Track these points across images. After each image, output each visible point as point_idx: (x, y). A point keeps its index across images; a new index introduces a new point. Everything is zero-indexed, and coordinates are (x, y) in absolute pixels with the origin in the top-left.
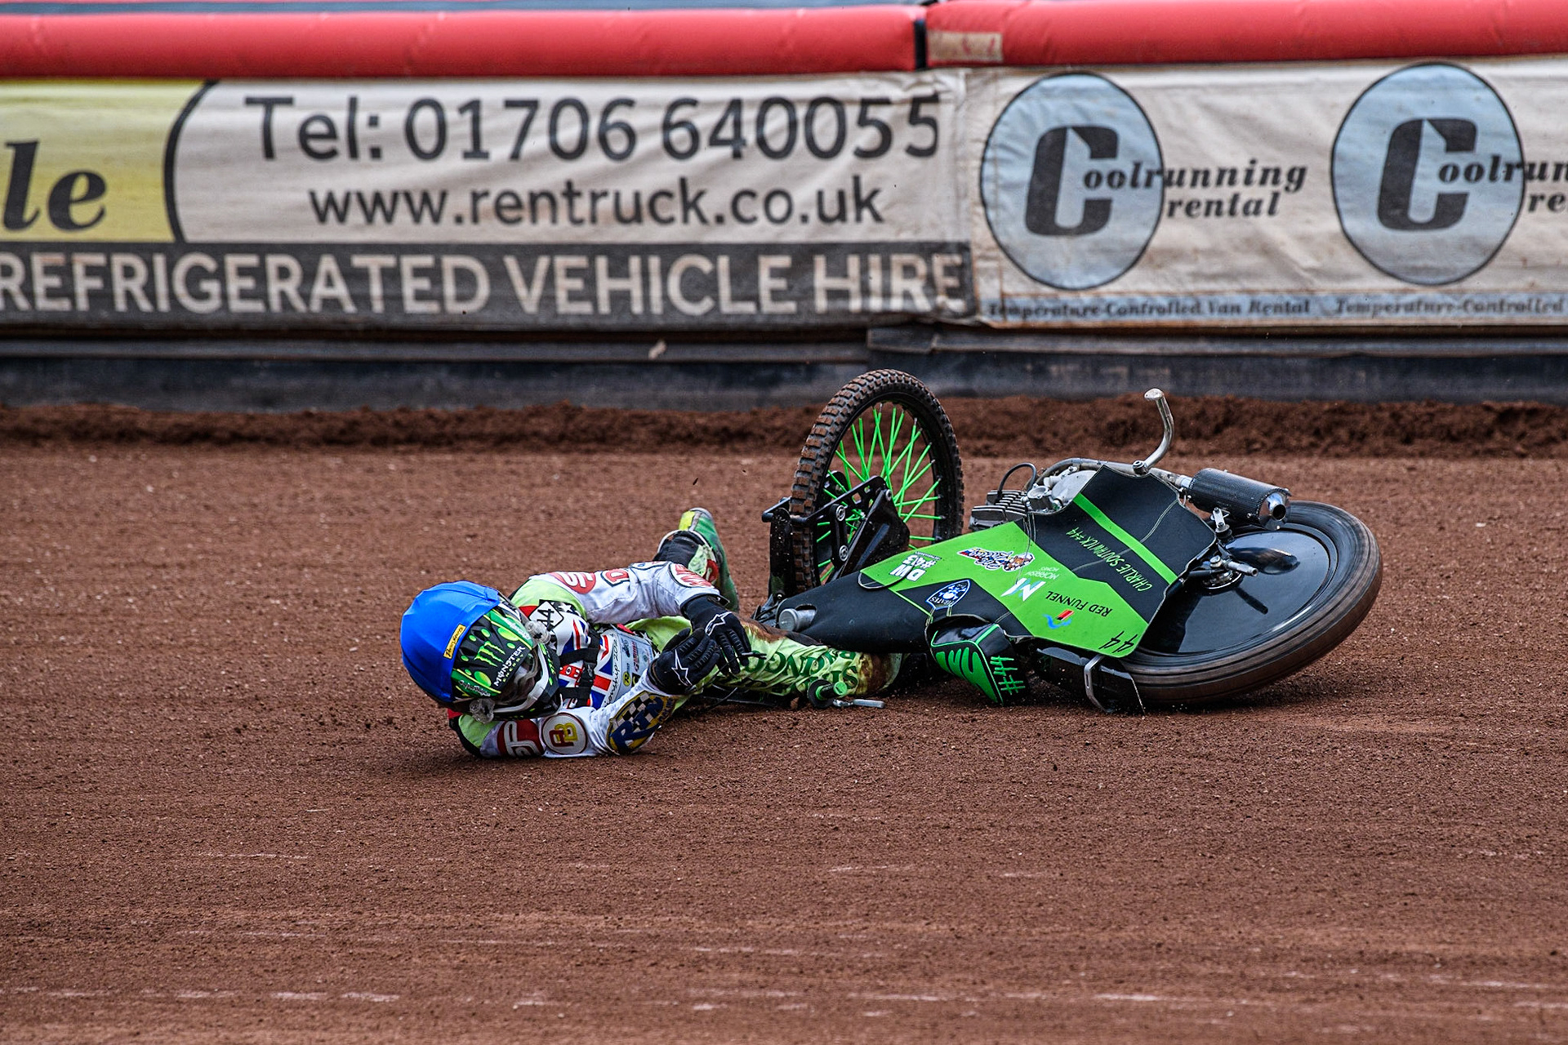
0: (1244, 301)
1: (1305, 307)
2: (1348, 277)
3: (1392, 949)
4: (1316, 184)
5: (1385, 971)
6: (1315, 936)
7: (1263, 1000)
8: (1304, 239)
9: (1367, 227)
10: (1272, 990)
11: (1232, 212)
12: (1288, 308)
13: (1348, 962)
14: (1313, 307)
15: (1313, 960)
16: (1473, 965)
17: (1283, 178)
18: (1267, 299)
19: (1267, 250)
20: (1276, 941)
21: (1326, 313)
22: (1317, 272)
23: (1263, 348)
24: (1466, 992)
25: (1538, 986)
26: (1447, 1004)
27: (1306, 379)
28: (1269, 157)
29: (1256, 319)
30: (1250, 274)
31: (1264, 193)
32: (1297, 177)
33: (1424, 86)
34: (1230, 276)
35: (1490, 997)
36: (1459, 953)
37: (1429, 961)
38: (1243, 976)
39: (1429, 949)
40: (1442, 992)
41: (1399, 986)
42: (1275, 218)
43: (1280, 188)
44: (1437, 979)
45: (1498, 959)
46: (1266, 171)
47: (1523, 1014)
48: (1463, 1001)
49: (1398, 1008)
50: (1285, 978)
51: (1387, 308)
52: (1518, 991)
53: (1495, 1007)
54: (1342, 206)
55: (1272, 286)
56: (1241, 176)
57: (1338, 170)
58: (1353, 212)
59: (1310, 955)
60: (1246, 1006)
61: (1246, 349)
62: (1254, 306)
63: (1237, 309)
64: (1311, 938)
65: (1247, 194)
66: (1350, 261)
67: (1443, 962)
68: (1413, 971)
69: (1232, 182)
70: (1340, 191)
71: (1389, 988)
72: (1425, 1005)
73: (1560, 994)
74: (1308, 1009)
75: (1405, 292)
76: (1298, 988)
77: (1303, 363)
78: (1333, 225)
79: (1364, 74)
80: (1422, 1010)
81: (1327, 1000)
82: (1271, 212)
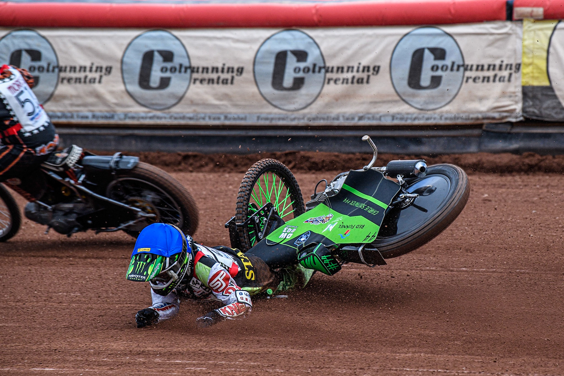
0: (90, 114)
1: (112, 117)
2: (128, 106)
3: (142, 349)
4: (116, 73)
5: (139, 358)
6: (114, 346)
7: (94, 369)
8: (112, 93)
9: (135, 88)
10: (98, 365)
11: (85, 82)
12: (106, 117)
13: (126, 355)
14: (116, 117)
15: (113, 354)
16: (171, 355)
17: (104, 70)
18: (98, 114)
19: (98, 96)
20: (99, 347)
21: (120, 119)
22: (117, 105)
23: (97, 132)
24: (168, 365)
25: (194, 362)
26: (161, 369)
27: (113, 143)
28: (98, 62)
29: (94, 121)
30: (92, 105)
31: (97, 75)
32: (109, 70)
33: (154, 38)
34: (85, 105)
35: (177, 366)
36: (166, 351)
37: (155, 354)
38: (87, 360)
39: (156, 349)
40: (160, 365)
41: (144, 363)
42: (102, 85)
43: (103, 74)
44: (158, 360)
45: (180, 352)
46: (97, 68)
47: (188, 372)
48: (167, 368)
49: (143, 371)
50: (102, 361)
51: (143, 118)
52: (187, 364)
53: (178, 370)
54: (126, 81)
55: (100, 109)
56: (88, 69)
57: (125, 67)
58: (130, 83)
59: (112, 352)
60: (87, 372)
61: (90, 132)
62: (94, 116)
63: (87, 117)
64: (112, 346)
65: (90, 75)
66: (129, 101)
67: (160, 354)
68: (149, 357)
69: (85, 71)
70: (125, 76)
71: (140, 364)
72: (153, 370)
73: (202, 364)
74: (110, 372)
75: (149, 112)
76: (106, 364)
77: (112, 137)
78: (122, 87)
79: (132, 34)
80: (152, 371)
81: (118, 369)
82: (100, 82)
